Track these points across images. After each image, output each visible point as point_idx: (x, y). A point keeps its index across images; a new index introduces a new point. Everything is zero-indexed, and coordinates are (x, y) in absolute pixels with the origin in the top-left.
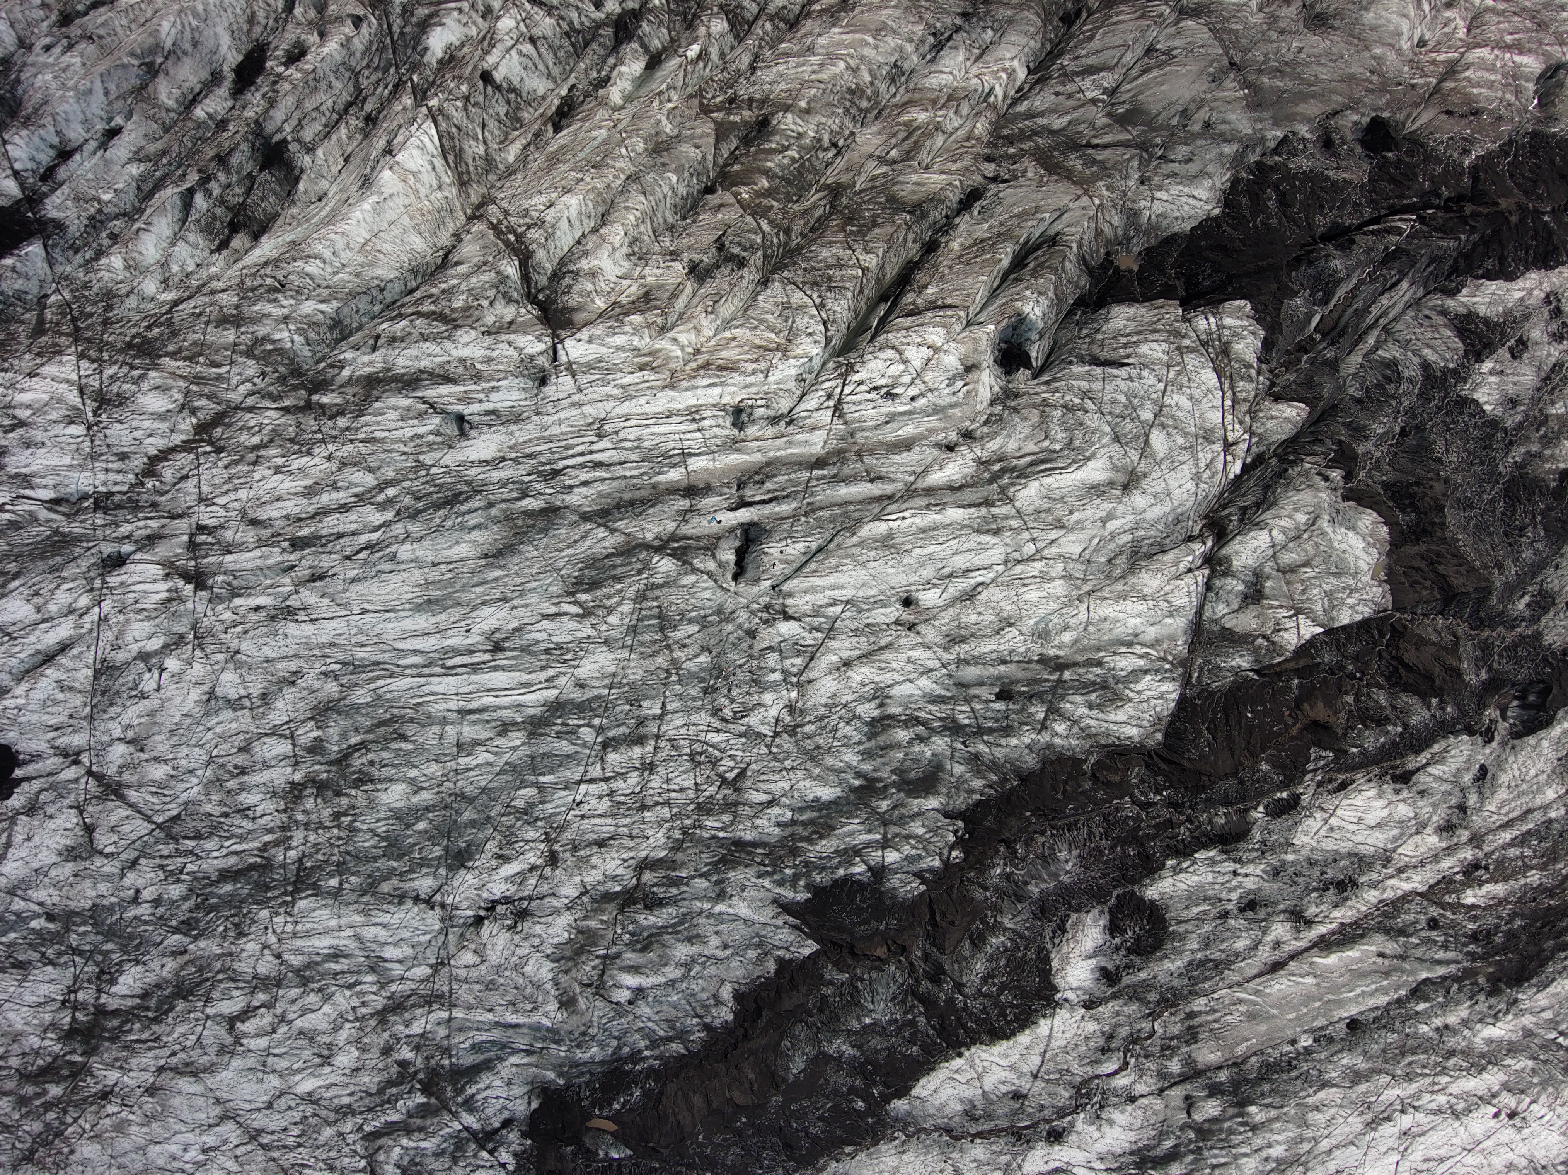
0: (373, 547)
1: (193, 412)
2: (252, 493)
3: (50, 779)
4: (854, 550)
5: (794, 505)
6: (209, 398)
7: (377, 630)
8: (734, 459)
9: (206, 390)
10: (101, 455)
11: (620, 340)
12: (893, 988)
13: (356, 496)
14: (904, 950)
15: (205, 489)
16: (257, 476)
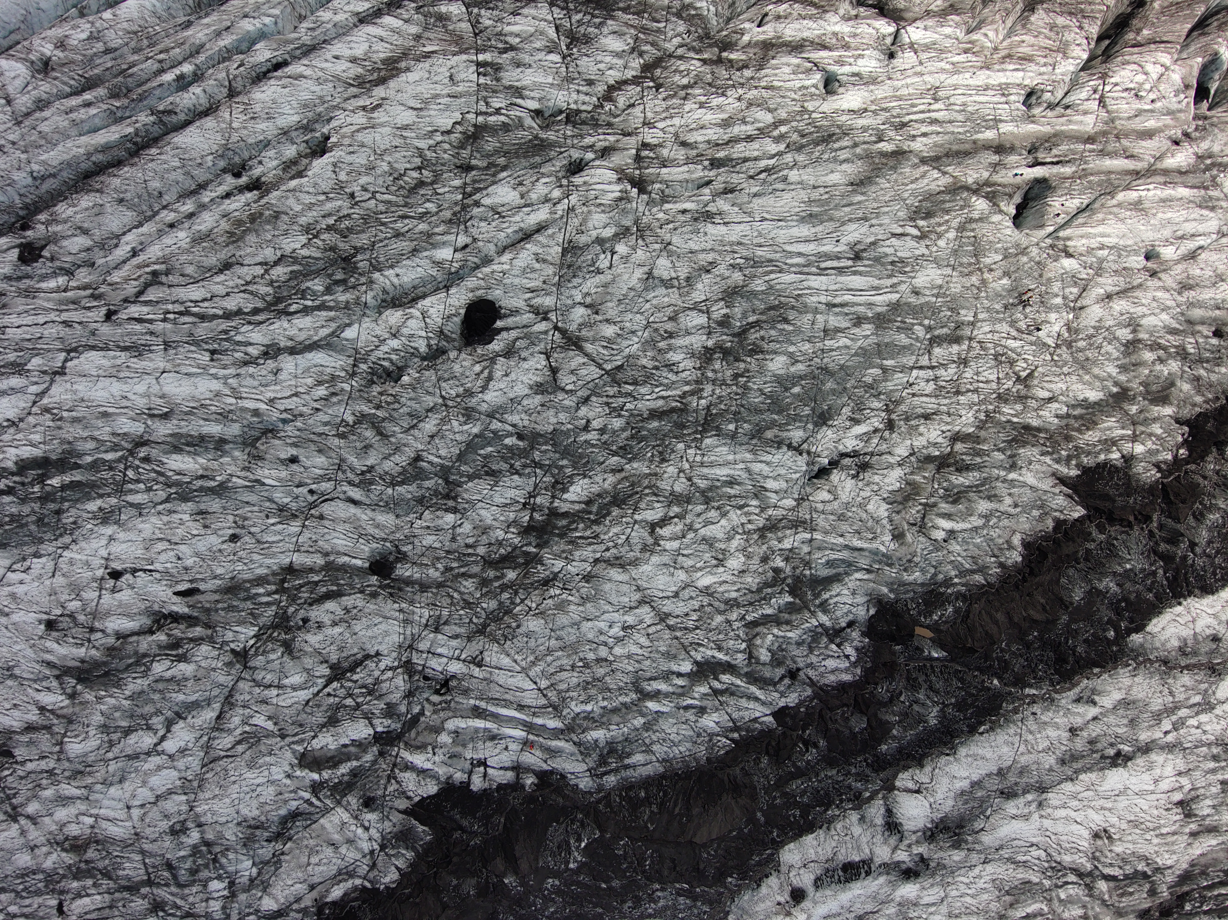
0: (770, 170)
1: (641, 54)
2: (683, 121)
3: (525, 330)
4: (1115, 210)
5: (1074, 169)
6: (652, 45)
7: (772, 235)
8: (1031, 128)
9: (650, 39)
10: (574, 79)
11: (948, 30)
12: (1141, 547)
13: (758, 129)
14: (1148, 519)
15: (649, 115)
16: (687, 108)
